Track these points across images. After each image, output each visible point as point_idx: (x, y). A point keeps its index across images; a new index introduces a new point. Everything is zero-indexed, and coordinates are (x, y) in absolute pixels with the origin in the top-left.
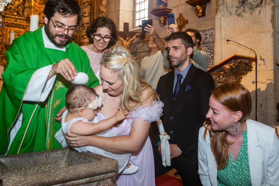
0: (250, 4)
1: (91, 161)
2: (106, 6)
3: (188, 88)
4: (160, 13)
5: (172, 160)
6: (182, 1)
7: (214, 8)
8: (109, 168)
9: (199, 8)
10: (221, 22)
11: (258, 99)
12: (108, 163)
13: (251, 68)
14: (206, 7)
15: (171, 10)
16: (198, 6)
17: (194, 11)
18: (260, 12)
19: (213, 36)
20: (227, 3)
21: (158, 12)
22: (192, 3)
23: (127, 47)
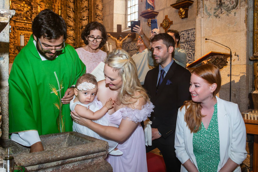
0: (226, 6)
1: (87, 143)
2: (102, 10)
3: (168, 82)
4: (148, 15)
6: (167, 5)
7: (195, 10)
8: (101, 148)
9: (182, 11)
10: (201, 23)
11: (232, 90)
12: (100, 144)
13: (226, 63)
14: (188, 10)
15: (158, 13)
16: (181, 9)
17: (178, 13)
18: (235, 13)
19: (194, 35)
20: (207, 5)
21: (146, 15)
22: (176, 6)
23: (120, 46)
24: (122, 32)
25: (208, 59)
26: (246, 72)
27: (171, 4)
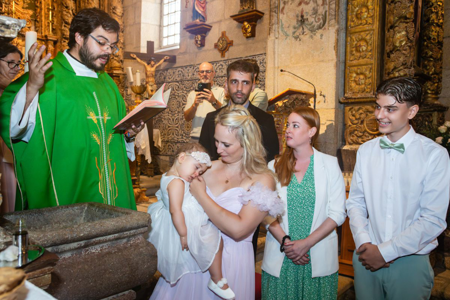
0: (310, 25)
1: (119, 216)
2: (122, 17)
4: (196, 30)
6: (226, 15)
7: (266, 27)
8: (141, 222)
9: (247, 26)
10: (274, 47)
12: (140, 216)
14: (256, 25)
15: (211, 27)
16: (246, 23)
17: (241, 29)
18: (322, 35)
19: (264, 64)
20: (283, 21)
21: (193, 28)
22: (239, 19)
23: (152, 75)
24: (155, 52)
25: (284, 100)
26: (334, 120)
27: (231, 15)
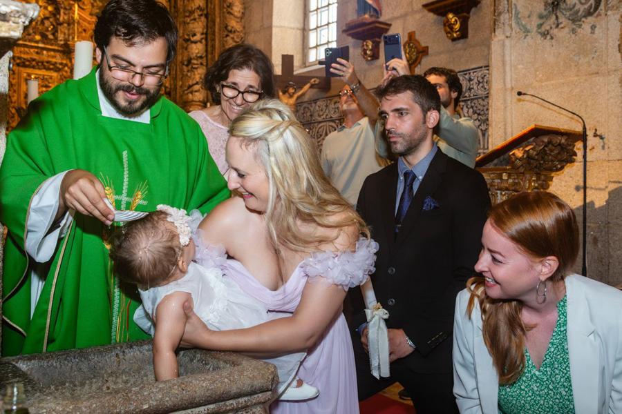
0: (571, 9)
1: (218, 368)
2: (241, 18)
3: (429, 204)
4: (363, 31)
5: (393, 365)
6: (414, 5)
7: (488, 19)
8: (258, 383)
9: (453, 20)
10: (503, 52)
11: (589, 227)
12: (256, 371)
13: (572, 156)
14: (468, 18)
15: (390, 25)
16: (450, 16)
17: (442, 27)
18: (593, 27)
19: (485, 84)
20: (519, 7)
21: (359, 30)
22: (438, 8)
24: (295, 73)
25: (527, 146)
27: (424, 3)
